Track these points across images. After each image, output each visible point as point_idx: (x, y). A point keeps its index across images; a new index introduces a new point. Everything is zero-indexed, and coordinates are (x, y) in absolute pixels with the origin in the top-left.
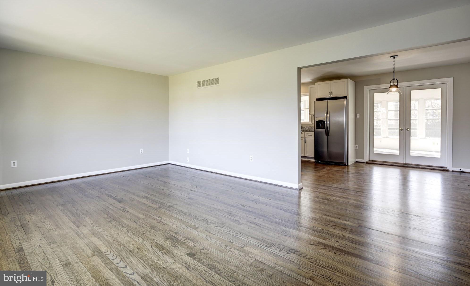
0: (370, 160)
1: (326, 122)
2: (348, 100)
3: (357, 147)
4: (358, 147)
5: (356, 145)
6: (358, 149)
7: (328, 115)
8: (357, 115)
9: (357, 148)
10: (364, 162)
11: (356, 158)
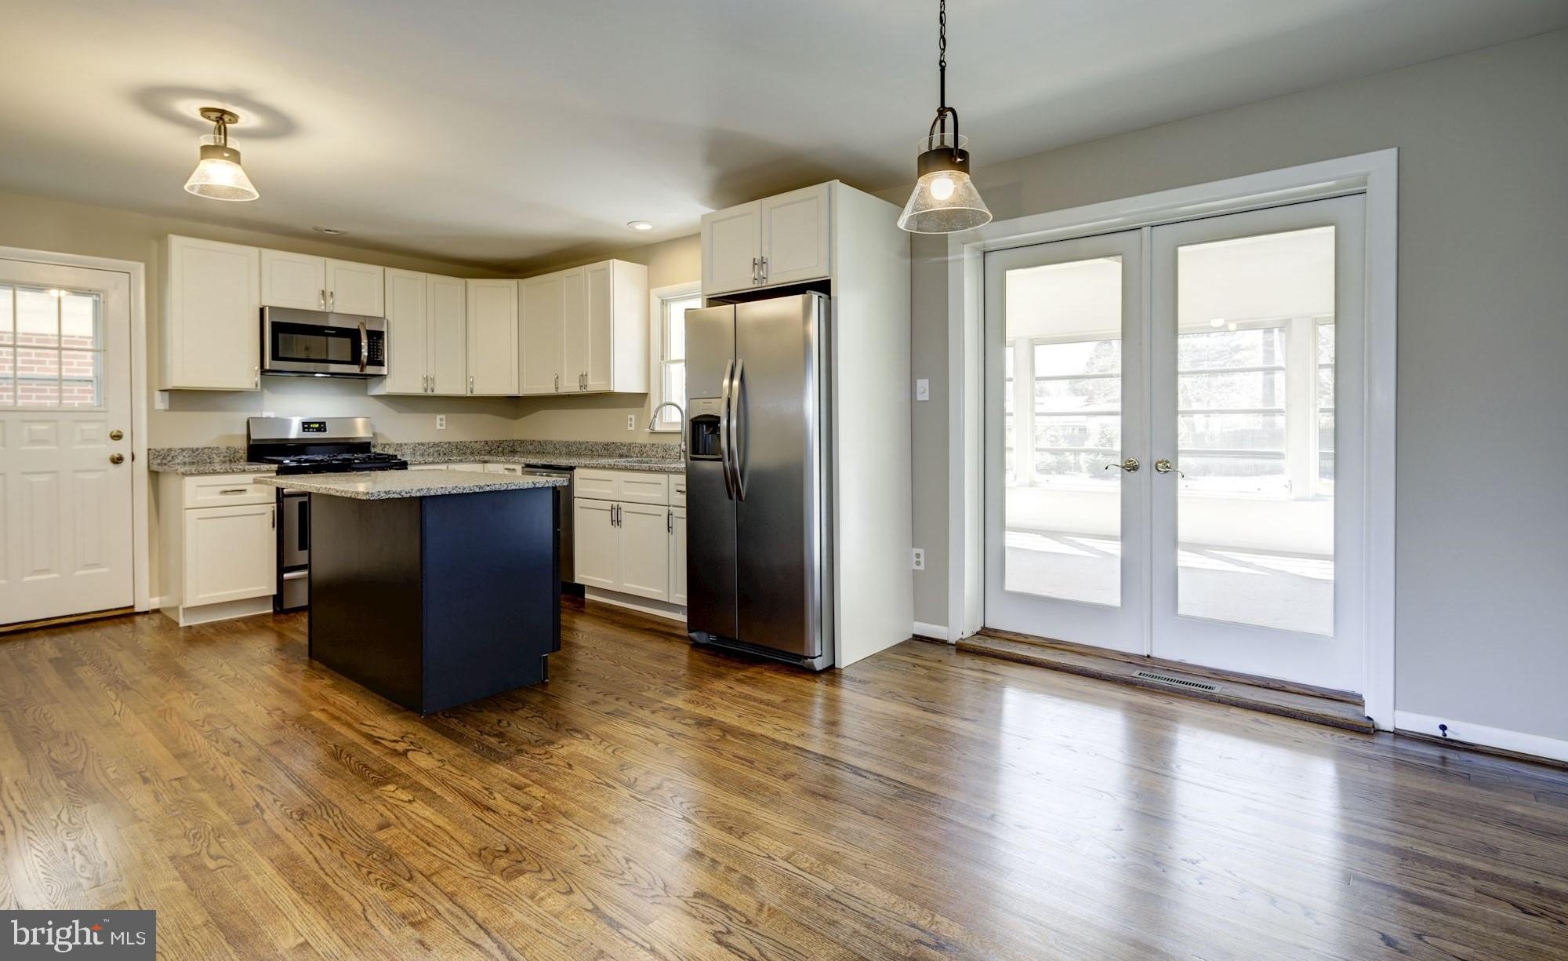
0: (987, 626)
1: (724, 423)
2: (836, 298)
3: (918, 556)
4: (922, 559)
5: (913, 546)
6: (922, 567)
7: (736, 383)
8: (918, 385)
9: (918, 563)
10: (950, 642)
11: (917, 618)
